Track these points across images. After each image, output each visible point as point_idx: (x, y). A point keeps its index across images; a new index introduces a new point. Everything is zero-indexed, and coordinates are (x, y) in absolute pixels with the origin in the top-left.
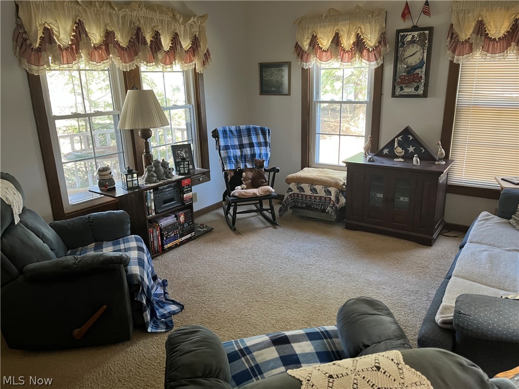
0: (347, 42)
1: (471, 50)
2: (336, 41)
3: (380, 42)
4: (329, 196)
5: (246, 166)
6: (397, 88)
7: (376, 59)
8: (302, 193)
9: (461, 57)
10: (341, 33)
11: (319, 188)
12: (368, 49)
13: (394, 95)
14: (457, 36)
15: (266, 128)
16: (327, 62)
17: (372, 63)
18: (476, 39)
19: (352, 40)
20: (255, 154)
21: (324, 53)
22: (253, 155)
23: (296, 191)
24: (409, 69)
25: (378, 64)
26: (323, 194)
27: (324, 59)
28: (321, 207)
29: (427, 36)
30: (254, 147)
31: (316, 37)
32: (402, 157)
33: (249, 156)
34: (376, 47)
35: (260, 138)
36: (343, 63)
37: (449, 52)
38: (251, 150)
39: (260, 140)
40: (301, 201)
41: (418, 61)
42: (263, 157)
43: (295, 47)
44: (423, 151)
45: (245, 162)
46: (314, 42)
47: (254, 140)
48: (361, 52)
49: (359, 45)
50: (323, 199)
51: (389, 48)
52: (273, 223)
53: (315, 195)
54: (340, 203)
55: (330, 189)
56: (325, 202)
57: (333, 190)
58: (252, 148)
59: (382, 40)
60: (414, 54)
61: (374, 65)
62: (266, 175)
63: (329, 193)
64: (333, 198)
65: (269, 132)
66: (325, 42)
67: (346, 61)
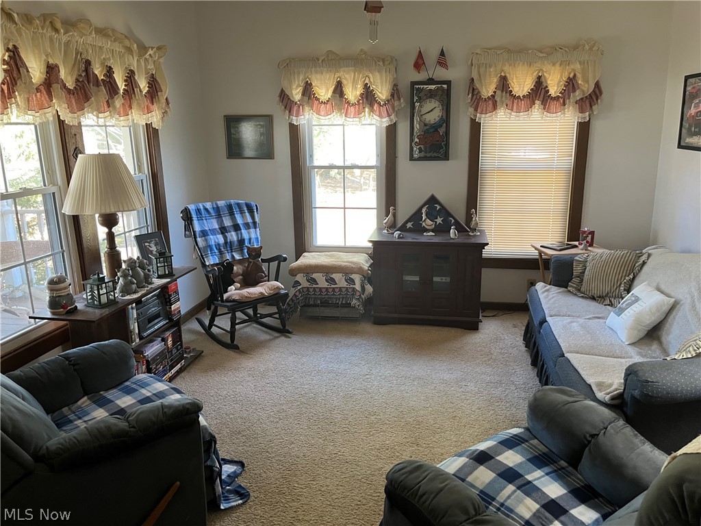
0: (353, 93)
1: (495, 108)
2: (339, 90)
3: (392, 95)
4: (351, 286)
5: (233, 257)
6: (415, 149)
7: (389, 116)
8: (314, 286)
9: (483, 116)
10: (344, 82)
11: (337, 276)
12: (379, 103)
13: (412, 158)
14: (479, 92)
15: (253, 204)
16: (327, 117)
17: (384, 120)
18: (502, 97)
19: (360, 90)
20: (244, 240)
21: (323, 105)
22: (241, 242)
23: (305, 284)
24: (428, 127)
25: (391, 120)
26: (344, 284)
27: (323, 113)
28: (343, 300)
29: (444, 93)
30: (240, 230)
31: (311, 84)
32: (433, 231)
33: (236, 243)
34: (388, 101)
35: (246, 216)
36: (348, 119)
37: (471, 110)
38: (237, 235)
39: (247, 219)
40: (313, 296)
41: (437, 119)
42: (253, 243)
43: (280, 96)
45: (232, 252)
46: (308, 91)
47: (240, 221)
48: (371, 106)
49: (368, 97)
50: (343, 290)
51: (403, 103)
52: (283, 331)
53: (333, 286)
54: (366, 293)
55: (353, 276)
56: (347, 294)
57: (357, 278)
58: (239, 232)
59: (395, 93)
60: (431, 111)
61: (386, 122)
62: (264, 267)
63: (352, 281)
64: (358, 287)
65: (257, 209)
66: (324, 91)
67: (352, 116)
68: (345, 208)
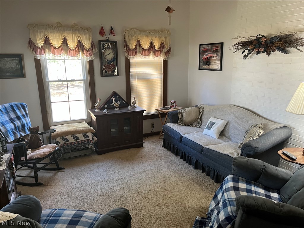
0: (72, 44)
1: (136, 54)
2: (65, 41)
3: (92, 46)
4: (87, 139)
5: (21, 135)
6: (103, 71)
7: (90, 55)
8: (67, 142)
9: (131, 57)
10: (68, 39)
11: (80, 136)
12: (86, 50)
13: (102, 75)
14: (129, 47)
15: (24, 104)
16: (59, 56)
17: (88, 58)
18: (139, 49)
19: (76, 43)
20: (24, 124)
21: (56, 50)
22: (23, 126)
23: (62, 142)
24: (108, 61)
25: (92, 58)
26: (83, 138)
27: (56, 54)
28: (83, 146)
29: (114, 46)
30: (21, 119)
31: (49, 39)
33: (21, 127)
34: (90, 49)
35: (22, 111)
36: (70, 57)
37: (126, 54)
38: (20, 122)
39: (22, 112)
40: (67, 148)
41: (112, 58)
42: (29, 125)
43: (29, 43)
44: (124, 102)
45: (19, 132)
46: (47, 42)
47: (19, 114)
48: (83, 51)
49: (80, 46)
50: (83, 141)
51: (96, 50)
52: (58, 169)
53: (78, 141)
54: (94, 141)
55: (87, 134)
56: (85, 143)
57: (90, 134)
58: (21, 120)
59: (93, 45)
60: (109, 54)
61: (89, 59)
62: (41, 137)
63: (87, 136)
64: (91, 138)
65: (26, 106)
66: (56, 42)
67: (72, 55)
68: (69, 101)
